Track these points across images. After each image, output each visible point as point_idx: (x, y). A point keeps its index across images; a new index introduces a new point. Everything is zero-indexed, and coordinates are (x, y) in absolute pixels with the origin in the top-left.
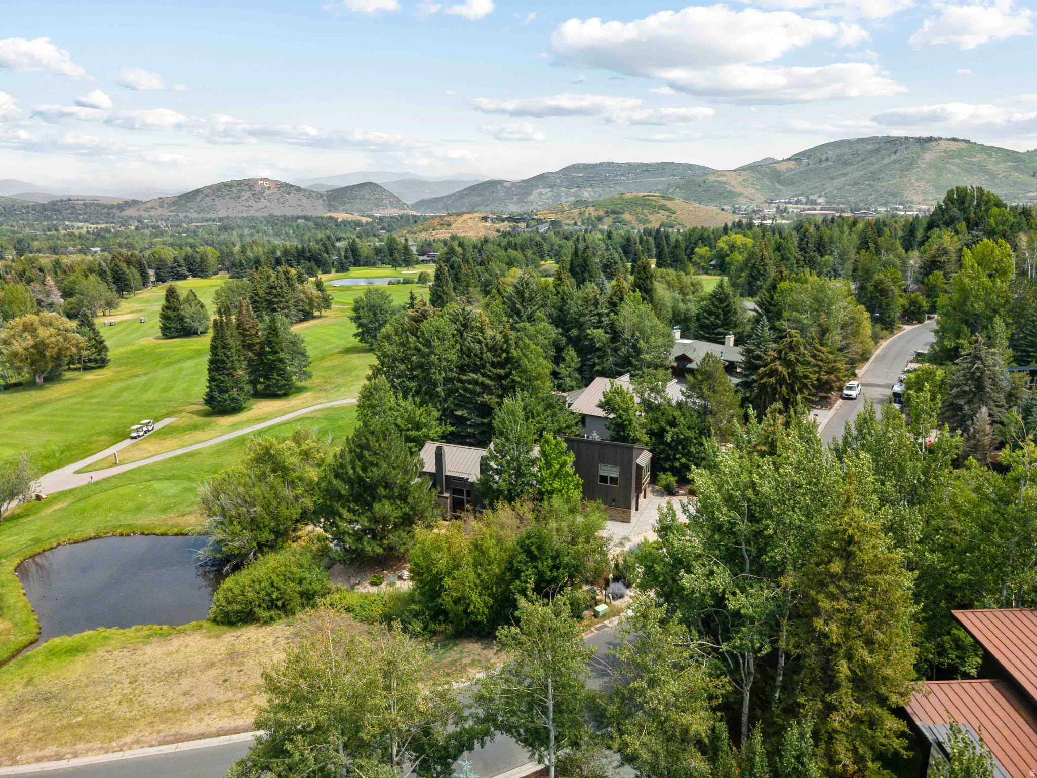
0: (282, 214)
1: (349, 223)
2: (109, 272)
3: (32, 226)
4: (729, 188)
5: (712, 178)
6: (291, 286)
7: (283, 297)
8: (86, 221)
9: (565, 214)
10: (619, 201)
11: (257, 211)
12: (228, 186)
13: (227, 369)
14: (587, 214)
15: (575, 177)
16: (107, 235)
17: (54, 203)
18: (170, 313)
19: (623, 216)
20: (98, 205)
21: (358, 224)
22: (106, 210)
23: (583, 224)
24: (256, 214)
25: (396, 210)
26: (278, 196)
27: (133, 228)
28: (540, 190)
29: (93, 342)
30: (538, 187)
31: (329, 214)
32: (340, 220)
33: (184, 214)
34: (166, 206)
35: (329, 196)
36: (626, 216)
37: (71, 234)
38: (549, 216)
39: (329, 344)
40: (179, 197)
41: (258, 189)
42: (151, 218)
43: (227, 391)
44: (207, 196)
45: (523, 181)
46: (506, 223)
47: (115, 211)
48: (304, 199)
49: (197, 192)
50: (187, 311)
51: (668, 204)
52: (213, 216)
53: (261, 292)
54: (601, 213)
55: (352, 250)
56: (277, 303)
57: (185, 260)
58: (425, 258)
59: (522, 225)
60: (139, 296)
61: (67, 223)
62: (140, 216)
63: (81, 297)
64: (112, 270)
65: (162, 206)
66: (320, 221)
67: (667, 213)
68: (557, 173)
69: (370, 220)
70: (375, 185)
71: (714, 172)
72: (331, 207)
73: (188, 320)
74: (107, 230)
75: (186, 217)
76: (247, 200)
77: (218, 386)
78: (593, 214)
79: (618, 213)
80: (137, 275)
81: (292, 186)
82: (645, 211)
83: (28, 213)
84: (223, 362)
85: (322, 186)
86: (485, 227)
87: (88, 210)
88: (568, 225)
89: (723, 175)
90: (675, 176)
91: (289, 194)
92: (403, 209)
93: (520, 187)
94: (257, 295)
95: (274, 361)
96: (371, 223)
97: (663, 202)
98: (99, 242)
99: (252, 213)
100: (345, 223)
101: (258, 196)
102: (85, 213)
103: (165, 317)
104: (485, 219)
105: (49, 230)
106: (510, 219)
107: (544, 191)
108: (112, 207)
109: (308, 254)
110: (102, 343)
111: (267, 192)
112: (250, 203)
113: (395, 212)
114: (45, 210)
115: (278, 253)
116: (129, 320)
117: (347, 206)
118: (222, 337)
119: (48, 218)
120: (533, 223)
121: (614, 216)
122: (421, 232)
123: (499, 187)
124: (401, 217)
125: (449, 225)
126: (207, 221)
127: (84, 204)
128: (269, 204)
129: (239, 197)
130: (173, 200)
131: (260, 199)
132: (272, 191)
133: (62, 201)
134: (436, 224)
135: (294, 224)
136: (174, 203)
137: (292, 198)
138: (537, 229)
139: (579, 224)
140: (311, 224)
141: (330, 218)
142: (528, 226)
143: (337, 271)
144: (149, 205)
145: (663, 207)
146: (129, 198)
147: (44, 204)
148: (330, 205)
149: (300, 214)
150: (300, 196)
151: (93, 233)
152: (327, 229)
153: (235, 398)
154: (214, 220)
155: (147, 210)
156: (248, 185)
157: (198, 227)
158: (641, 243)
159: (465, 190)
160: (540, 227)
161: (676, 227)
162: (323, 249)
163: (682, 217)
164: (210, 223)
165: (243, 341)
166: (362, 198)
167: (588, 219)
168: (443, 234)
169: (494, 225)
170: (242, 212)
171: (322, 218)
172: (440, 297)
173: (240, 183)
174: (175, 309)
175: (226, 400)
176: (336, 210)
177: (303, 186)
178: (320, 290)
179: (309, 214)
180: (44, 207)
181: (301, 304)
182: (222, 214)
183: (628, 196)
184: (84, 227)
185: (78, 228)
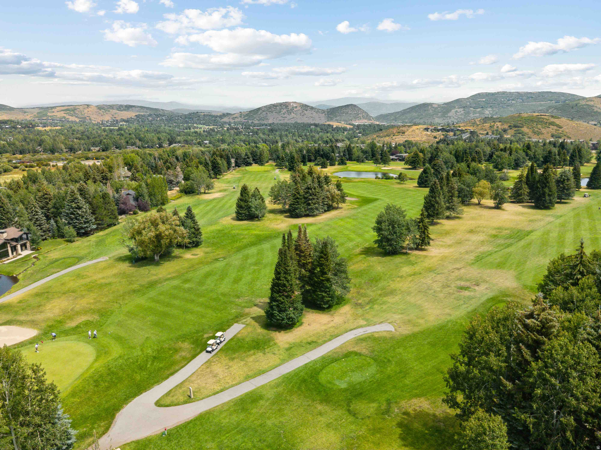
0: (302, 122)
1: (340, 128)
2: (210, 164)
3: (179, 127)
4: (596, 109)
5: (583, 103)
6: (321, 187)
7: (315, 195)
8: (204, 124)
9: (479, 127)
10: (519, 119)
11: (289, 120)
12: (275, 106)
13: (286, 292)
14: (495, 127)
15: (480, 101)
16: (213, 133)
17: (190, 114)
18: (242, 204)
19: (522, 129)
20: (210, 115)
21: (345, 129)
22: (214, 119)
23: (493, 134)
24: (288, 122)
25: (366, 121)
26: (301, 112)
27: (226, 129)
28: (456, 110)
29: (193, 230)
30: (455, 107)
31: (328, 123)
32: (334, 127)
33: (251, 121)
34: (243, 116)
35: (328, 112)
36: (525, 129)
37: (196, 132)
38: (467, 128)
39: (351, 240)
40: (250, 111)
41: (290, 108)
42: (235, 123)
43: (285, 311)
44: (264, 111)
45: (445, 104)
46: (440, 132)
47: (218, 119)
48: (315, 114)
49: (259, 109)
50: (254, 203)
51: (557, 121)
52: (266, 123)
53: (302, 192)
54: (506, 126)
55: (348, 150)
56: (311, 200)
57: (251, 154)
58: (394, 157)
59: (451, 134)
60: (225, 177)
61: (195, 125)
62: (230, 122)
63: (193, 182)
64: (212, 162)
65: (241, 117)
66: (323, 127)
67: (555, 128)
68: (468, 98)
69: (352, 127)
70: (355, 106)
71: (584, 98)
72: (330, 119)
73: (253, 209)
74: (213, 130)
75: (252, 123)
76: (284, 114)
77: (278, 306)
78: (500, 126)
79: (519, 127)
80: (225, 164)
81: (309, 106)
82: (539, 126)
83: (178, 119)
84: (284, 285)
85: (324, 105)
86: (426, 135)
87: (206, 118)
88: (482, 134)
89: (591, 101)
90: (552, 100)
91: (306, 110)
92: (370, 120)
93: (442, 107)
94: (298, 193)
95: (323, 280)
96: (352, 129)
97: (552, 120)
98: (208, 138)
99: (286, 121)
100: (338, 129)
101: (290, 112)
102: (204, 120)
103: (239, 206)
104: (427, 129)
105: (186, 129)
106: (443, 130)
107: (459, 110)
108: (217, 117)
109: (322, 153)
110: (198, 229)
111: (295, 109)
112: (285, 116)
113: (366, 122)
114: (186, 118)
115: (305, 152)
116: (218, 198)
117: (338, 118)
118: (285, 264)
119: (187, 122)
120: (458, 133)
121: (516, 129)
122: (385, 136)
123: (430, 107)
124: (370, 125)
125: (404, 133)
126: (263, 125)
127: (204, 115)
128: (295, 116)
129: (280, 112)
130: (246, 113)
131: (291, 113)
132: (298, 108)
133: (194, 113)
134: (395, 132)
135: (309, 129)
136: (247, 115)
137: (308, 113)
138: (461, 136)
139: (490, 134)
140: (318, 129)
141: (329, 125)
142: (454, 135)
143: (339, 164)
144: (234, 116)
145: (552, 124)
146: (226, 112)
147: (185, 115)
148: (328, 117)
149: (312, 122)
150: (313, 112)
151: (206, 132)
152: (328, 132)
153: (291, 318)
154: (266, 125)
155: (233, 119)
156: (285, 105)
157: (258, 129)
158: (559, 155)
159: (408, 109)
160: (463, 135)
161: (563, 138)
162: (331, 150)
163: (567, 130)
164: (264, 127)
165: (299, 261)
166: (347, 113)
167: (497, 131)
168: (400, 139)
169: (433, 134)
170: (280, 120)
171: (324, 125)
172: (433, 206)
173: (281, 104)
174: (246, 201)
175: (283, 319)
176: (331, 119)
177: (313, 106)
178: (339, 190)
179: (317, 122)
180: (186, 116)
181: (327, 200)
182: (270, 121)
183: (525, 115)
184: (202, 128)
185: (200, 128)
